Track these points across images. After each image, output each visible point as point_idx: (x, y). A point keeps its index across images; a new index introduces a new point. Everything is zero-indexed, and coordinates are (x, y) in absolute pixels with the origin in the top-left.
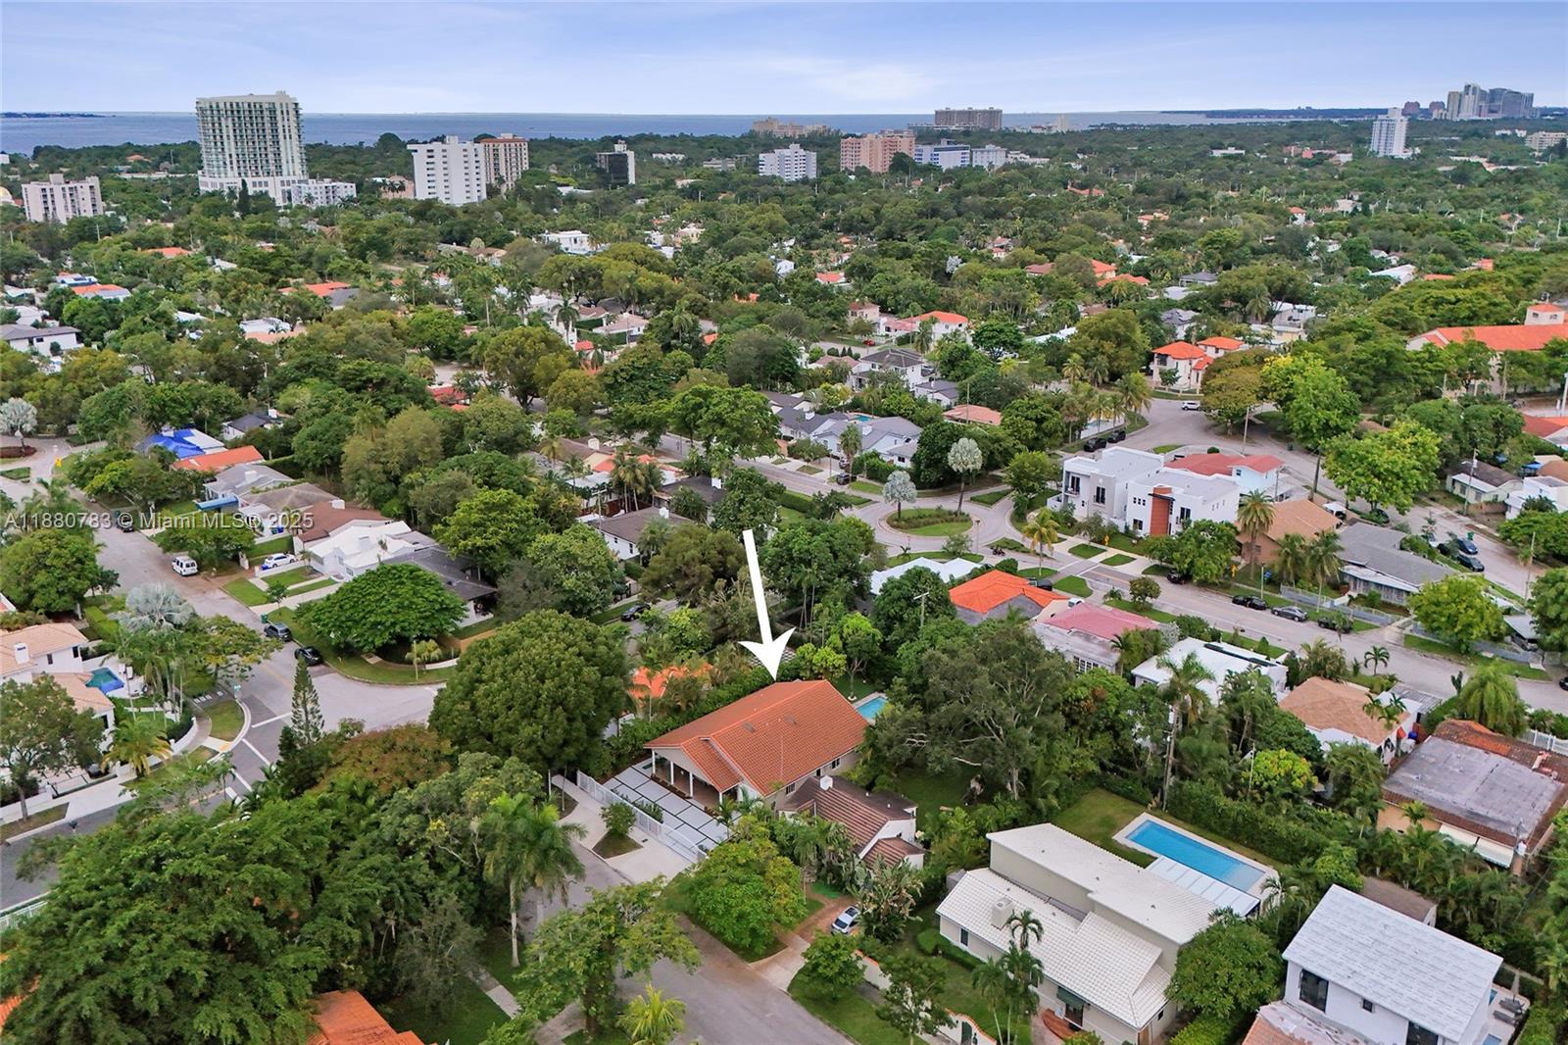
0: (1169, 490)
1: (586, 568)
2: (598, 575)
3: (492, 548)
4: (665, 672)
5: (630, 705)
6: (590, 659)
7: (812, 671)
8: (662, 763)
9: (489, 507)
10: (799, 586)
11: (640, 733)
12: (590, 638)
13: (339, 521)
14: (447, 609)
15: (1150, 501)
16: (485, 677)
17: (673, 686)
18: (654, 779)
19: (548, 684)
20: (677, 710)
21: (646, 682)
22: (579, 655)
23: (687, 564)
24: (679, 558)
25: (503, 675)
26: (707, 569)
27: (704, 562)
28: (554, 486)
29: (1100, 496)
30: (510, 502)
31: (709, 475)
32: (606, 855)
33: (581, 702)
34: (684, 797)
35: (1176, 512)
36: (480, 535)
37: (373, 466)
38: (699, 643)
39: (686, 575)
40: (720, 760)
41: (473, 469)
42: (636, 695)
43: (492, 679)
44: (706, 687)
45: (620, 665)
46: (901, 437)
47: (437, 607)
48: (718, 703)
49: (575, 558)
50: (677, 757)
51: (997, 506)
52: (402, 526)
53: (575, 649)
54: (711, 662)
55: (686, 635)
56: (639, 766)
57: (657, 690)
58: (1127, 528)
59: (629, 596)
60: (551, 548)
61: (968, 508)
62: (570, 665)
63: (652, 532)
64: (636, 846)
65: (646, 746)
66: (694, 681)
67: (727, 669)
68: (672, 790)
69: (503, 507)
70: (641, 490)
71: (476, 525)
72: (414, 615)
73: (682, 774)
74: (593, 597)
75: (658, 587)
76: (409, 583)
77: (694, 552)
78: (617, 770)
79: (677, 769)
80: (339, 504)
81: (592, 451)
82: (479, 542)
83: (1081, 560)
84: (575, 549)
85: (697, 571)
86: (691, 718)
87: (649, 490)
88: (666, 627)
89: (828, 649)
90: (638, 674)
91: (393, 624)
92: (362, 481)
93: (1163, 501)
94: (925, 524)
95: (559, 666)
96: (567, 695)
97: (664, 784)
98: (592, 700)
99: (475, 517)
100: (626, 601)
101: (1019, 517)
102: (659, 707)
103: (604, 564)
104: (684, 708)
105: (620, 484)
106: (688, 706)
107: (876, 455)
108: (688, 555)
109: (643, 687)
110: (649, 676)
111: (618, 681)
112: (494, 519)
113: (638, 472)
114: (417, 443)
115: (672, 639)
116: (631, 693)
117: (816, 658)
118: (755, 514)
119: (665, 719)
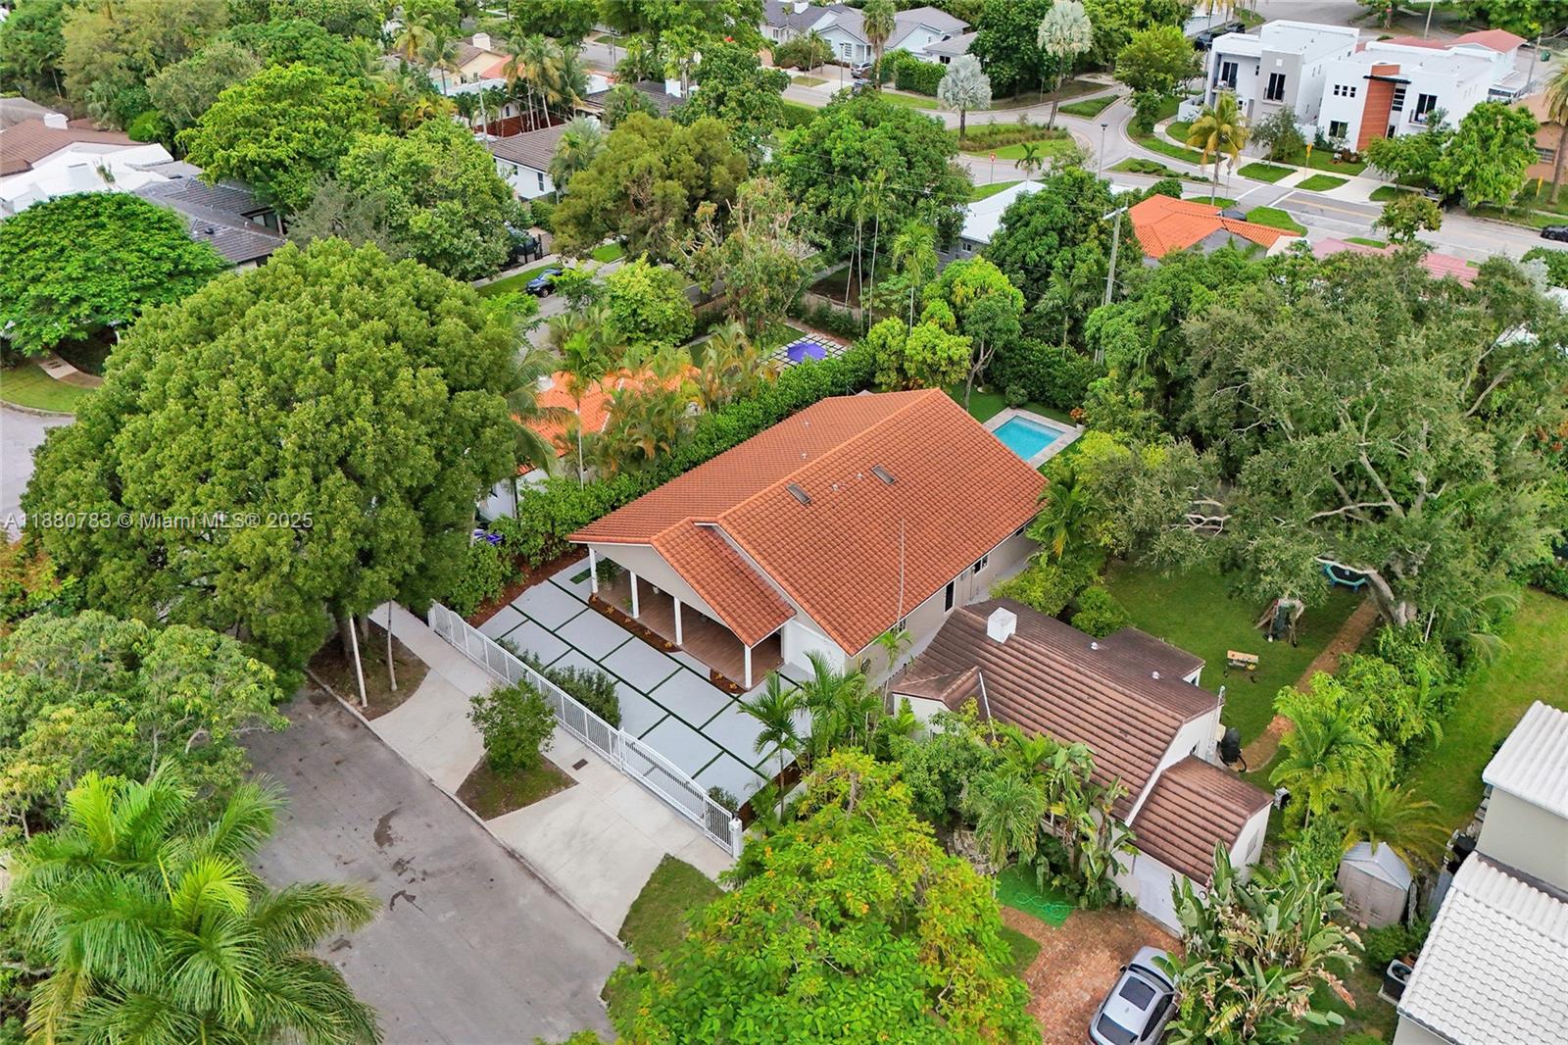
0: (1396, 69)
1: (451, 196)
2: (473, 209)
3: (279, 164)
4: (608, 381)
5: (531, 453)
6: (419, 350)
7: (901, 370)
8: (608, 570)
9: (274, 93)
10: (849, 219)
11: (563, 510)
12: (425, 302)
13: (52, 145)
14: (188, 272)
15: (1363, 88)
16: (143, 399)
17: (624, 409)
18: (595, 604)
19: (304, 412)
20: (638, 456)
21: (568, 402)
22: (392, 338)
23: (638, 182)
24: (624, 169)
25: (187, 392)
26: (677, 189)
27: (670, 177)
28: (407, 81)
29: (1276, 88)
30: (312, 85)
31: (661, 81)
32: (488, 811)
33: (390, 460)
34: (663, 647)
35: (1410, 102)
36: (255, 140)
37: (109, 57)
38: (672, 326)
39: (638, 204)
40: (740, 572)
41: (262, 46)
42: (544, 433)
43: (160, 404)
44: (694, 409)
45: (500, 364)
46: (936, 32)
47: (167, 266)
48: (718, 442)
49: (426, 173)
50: (645, 564)
51: (1103, 117)
52: (159, 152)
53: (380, 326)
54: (698, 359)
55: (644, 313)
56: (563, 576)
57: (592, 418)
58: (1319, 137)
59: (538, 257)
60: (386, 158)
61: (1061, 121)
62: (362, 363)
63: (573, 144)
64: (559, 781)
65: (575, 538)
66: (669, 398)
67: (732, 372)
68: (637, 630)
69: (299, 92)
70: (554, 97)
71: (248, 122)
72: (119, 281)
73: (658, 600)
74: (467, 248)
75: (589, 227)
76: (113, 226)
77: (652, 158)
78: (512, 589)
79: (645, 586)
80: (56, 120)
81: (480, 52)
82: (252, 151)
83: (1263, 185)
84: (429, 157)
85: (659, 193)
86: (665, 473)
87: (567, 100)
88: (607, 299)
89: (932, 326)
90: (549, 387)
91: (76, 301)
92: (96, 85)
93: (1387, 88)
94: (1002, 144)
95: (331, 367)
96: (354, 439)
97: (618, 619)
98: (425, 451)
99: (247, 108)
100: (534, 265)
101: (1142, 129)
102: (599, 453)
103: (486, 186)
104: (650, 452)
105: (521, 87)
106: (658, 449)
107: (905, 54)
108: (640, 163)
109: (560, 414)
110: (574, 389)
111: (494, 403)
112: (284, 113)
113: (547, 61)
114: (181, 17)
115: (620, 319)
116: (533, 428)
117: (912, 346)
118: (743, 119)
119: (612, 478)
